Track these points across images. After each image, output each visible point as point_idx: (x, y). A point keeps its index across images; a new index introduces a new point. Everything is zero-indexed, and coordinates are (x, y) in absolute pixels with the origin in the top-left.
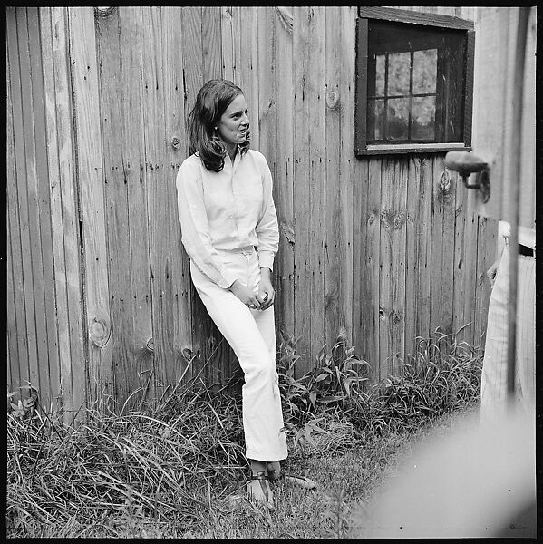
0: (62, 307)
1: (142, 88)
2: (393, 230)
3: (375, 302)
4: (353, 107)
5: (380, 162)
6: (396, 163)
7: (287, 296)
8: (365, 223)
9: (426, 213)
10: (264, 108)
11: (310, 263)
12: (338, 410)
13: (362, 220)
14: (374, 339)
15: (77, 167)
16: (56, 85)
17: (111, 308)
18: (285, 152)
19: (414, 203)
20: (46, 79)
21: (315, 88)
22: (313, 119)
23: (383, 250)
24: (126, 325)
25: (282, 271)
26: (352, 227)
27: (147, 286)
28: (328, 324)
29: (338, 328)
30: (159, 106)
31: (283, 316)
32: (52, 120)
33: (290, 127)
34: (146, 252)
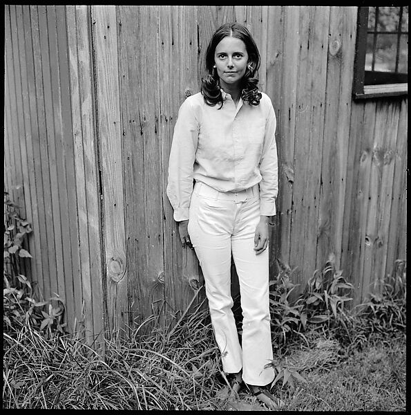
1: (158, 45)
2: (382, 166)
3: (362, 231)
4: (354, 53)
5: (375, 104)
6: (390, 107)
7: (284, 228)
8: (357, 161)
10: (272, 59)
11: (307, 199)
12: (325, 329)
13: (355, 157)
14: (359, 263)
15: (97, 121)
16: (78, 42)
17: (127, 248)
18: (289, 99)
20: (69, 34)
21: (320, 37)
22: (316, 66)
23: (372, 183)
24: (140, 262)
25: (281, 207)
26: (346, 165)
27: (160, 226)
28: (319, 251)
29: (328, 254)
30: (174, 61)
31: (280, 246)
32: (74, 73)
33: (295, 76)
34: (159, 197)
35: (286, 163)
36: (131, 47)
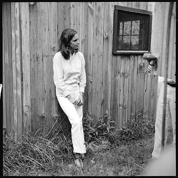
0: (15, 101)
1: (44, 30)
2: (124, 79)
3: (118, 102)
4: (112, 38)
5: (121, 56)
6: (126, 58)
7: (89, 99)
8: (115, 76)
9: (135, 73)
10: (83, 38)
11: (97, 89)
12: (105, 137)
14: (117, 114)
15: (21, 55)
16: (16, 28)
17: (31, 102)
18: (90, 52)
19: (131, 70)
20: (12, 26)
21: (100, 32)
22: (99, 42)
23: (121, 85)
24: (36, 107)
25: (88, 91)
26: (111, 77)
27: (43, 95)
28: (102, 109)
29: (106, 110)
30: (49, 36)
31: (88, 106)
32: (14, 39)
33: (92, 44)
34: (43, 84)
35: (89, 75)
36: (34, 30)
